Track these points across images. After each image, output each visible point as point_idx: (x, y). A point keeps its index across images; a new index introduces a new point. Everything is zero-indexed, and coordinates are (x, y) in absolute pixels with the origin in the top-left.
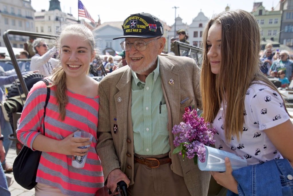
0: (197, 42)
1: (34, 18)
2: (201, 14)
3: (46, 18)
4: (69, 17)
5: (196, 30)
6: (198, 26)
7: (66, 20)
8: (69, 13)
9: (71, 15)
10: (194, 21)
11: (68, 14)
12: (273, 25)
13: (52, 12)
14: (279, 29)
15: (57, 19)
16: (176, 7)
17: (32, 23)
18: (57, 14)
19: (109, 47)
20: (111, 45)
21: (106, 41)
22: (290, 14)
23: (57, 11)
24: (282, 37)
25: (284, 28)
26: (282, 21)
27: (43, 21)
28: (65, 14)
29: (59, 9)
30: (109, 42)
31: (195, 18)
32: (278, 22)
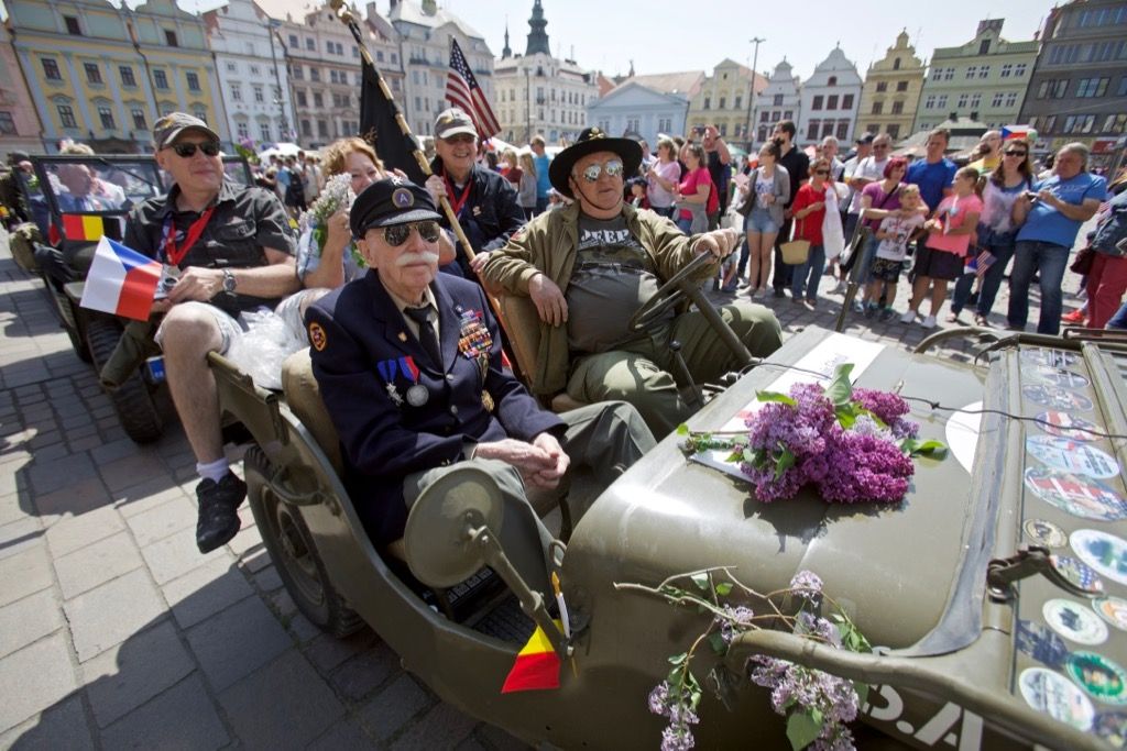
0: (819, 120)
1: (493, 73)
2: (837, 54)
3: (520, 72)
4: (568, 67)
5: (819, 92)
6: (826, 82)
7: (558, 74)
8: (569, 58)
9: (574, 63)
10: (818, 71)
11: (567, 61)
12: (1011, 79)
13: (531, 58)
14: (1024, 90)
15: (540, 73)
16: (760, 38)
17: (488, 84)
18: (540, 62)
19: (633, 130)
20: (637, 126)
21: (628, 117)
22: (1062, 48)
23: (540, 56)
24: (1025, 113)
25: (1039, 86)
26: (1035, 69)
27: (513, 78)
28: (557, 62)
29: (546, 51)
30: (634, 120)
31: (822, 64)
32: (1025, 73)
